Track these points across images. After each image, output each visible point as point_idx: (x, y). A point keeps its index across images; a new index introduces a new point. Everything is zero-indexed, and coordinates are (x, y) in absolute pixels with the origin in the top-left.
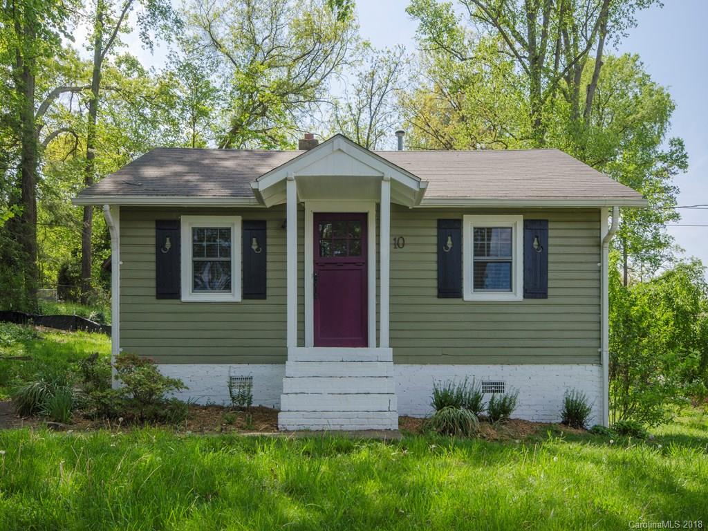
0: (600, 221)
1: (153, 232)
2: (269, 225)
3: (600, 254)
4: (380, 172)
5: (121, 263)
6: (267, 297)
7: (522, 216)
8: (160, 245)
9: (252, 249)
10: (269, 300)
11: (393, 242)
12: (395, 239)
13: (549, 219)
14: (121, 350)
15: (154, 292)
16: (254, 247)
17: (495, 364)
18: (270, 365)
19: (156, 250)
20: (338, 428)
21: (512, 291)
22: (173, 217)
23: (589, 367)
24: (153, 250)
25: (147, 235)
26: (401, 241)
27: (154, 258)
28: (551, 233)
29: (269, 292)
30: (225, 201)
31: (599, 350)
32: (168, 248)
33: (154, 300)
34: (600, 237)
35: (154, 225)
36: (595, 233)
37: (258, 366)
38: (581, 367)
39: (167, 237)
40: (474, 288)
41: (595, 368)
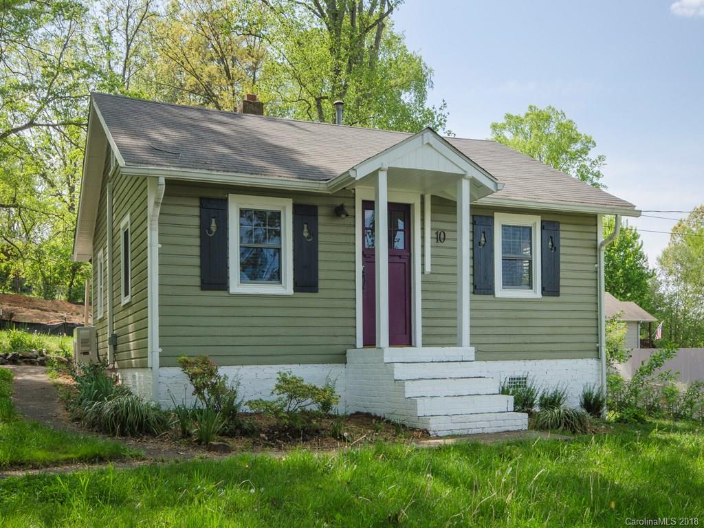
0: (596, 225)
1: (196, 211)
2: (321, 211)
3: (596, 256)
4: (463, 170)
5: (160, 246)
6: (319, 290)
7: (540, 217)
8: (204, 227)
9: (304, 237)
10: (321, 293)
11: (435, 236)
12: (437, 233)
13: (560, 221)
14: (160, 350)
15: (197, 281)
16: (306, 235)
17: (519, 360)
18: (321, 365)
19: (201, 232)
20: (480, 431)
21: (532, 289)
22: (220, 195)
23: (590, 361)
24: (197, 232)
25: (190, 215)
26: (442, 236)
27: (197, 241)
28: (562, 234)
29: (321, 284)
30: (294, 184)
31: (597, 345)
32: (214, 231)
33: (198, 291)
34: (597, 240)
35: (197, 202)
36: (592, 236)
37: (309, 366)
38: (584, 361)
39: (213, 218)
40: (503, 285)
41: (594, 362)
